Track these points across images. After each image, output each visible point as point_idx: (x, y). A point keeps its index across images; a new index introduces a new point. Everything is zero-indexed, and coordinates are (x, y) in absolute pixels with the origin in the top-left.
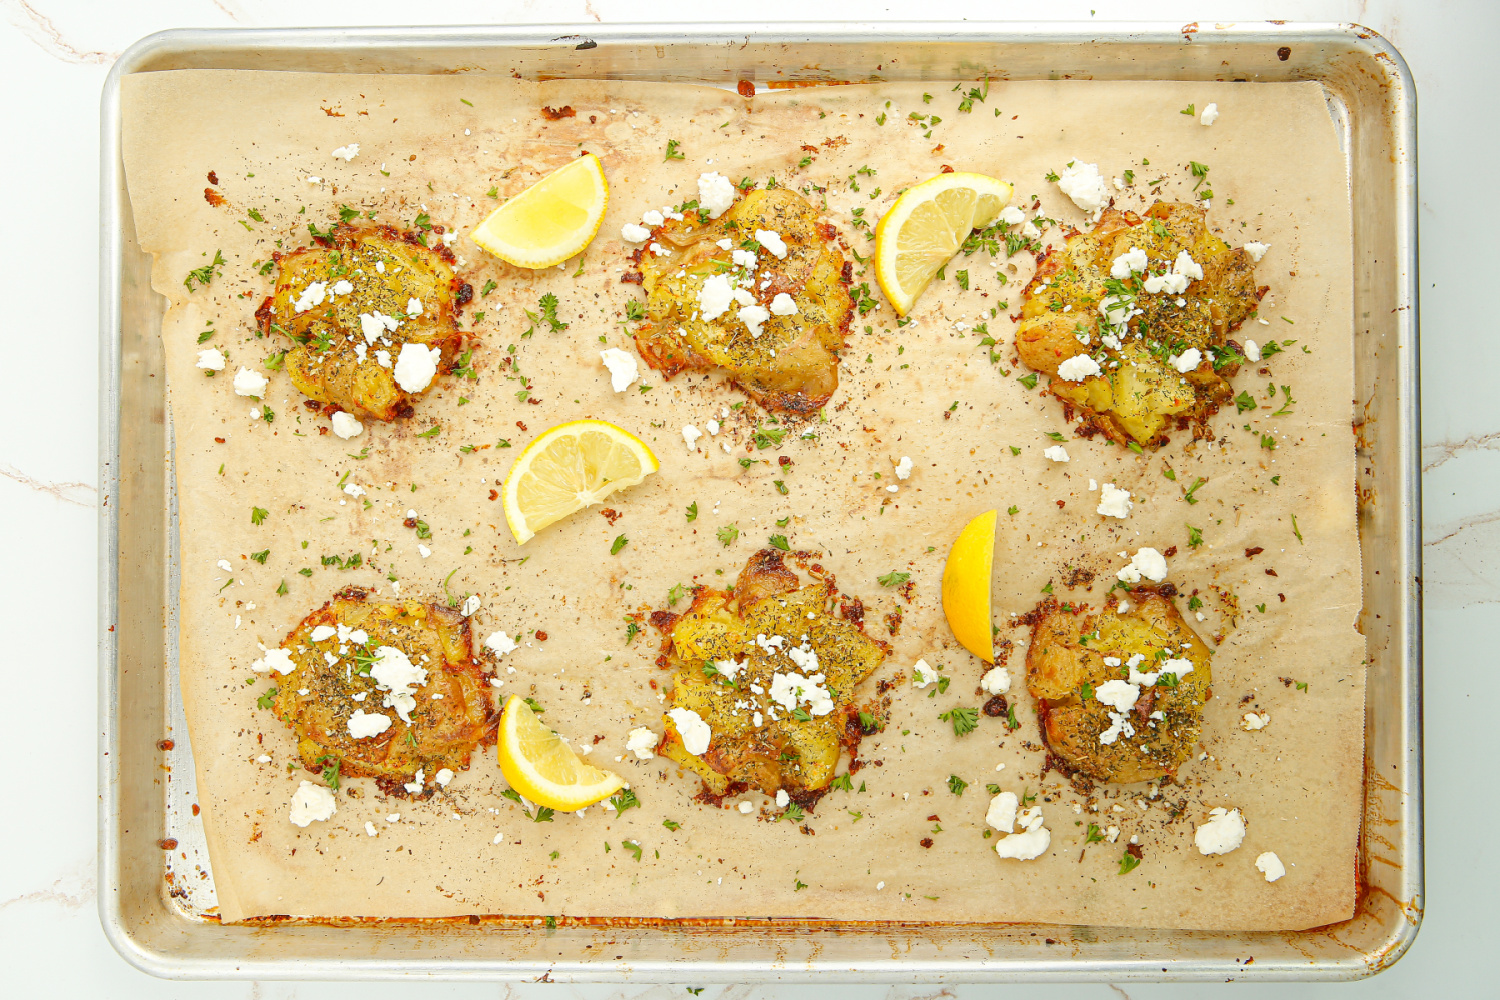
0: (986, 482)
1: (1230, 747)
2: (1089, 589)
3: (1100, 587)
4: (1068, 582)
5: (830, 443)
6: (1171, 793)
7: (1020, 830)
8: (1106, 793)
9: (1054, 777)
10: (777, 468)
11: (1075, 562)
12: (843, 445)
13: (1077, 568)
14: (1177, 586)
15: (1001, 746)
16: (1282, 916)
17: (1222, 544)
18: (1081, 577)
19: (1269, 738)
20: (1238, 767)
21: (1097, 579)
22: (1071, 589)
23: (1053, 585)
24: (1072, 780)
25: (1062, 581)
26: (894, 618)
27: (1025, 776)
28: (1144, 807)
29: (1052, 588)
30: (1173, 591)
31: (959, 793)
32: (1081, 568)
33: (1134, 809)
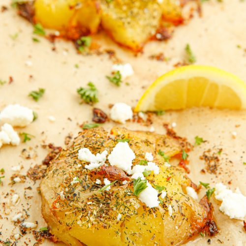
2: (203, 171)
3: (207, 178)
4: (207, 154)
6: (28, 241)
8: (30, 188)
9: (43, 155)
11: (225, 156)
13: (220, 158)
14: (217, 237)
15: (69, 119)
18: (212, 163)
21: (213, 176)
22: (201, 159)
23: (202, 144)
24: (40, 166)
25: (207, 150)
26: (162, 57)
27: (45, 135)
28: (15, 218)
29: (199, 144)
30: (212, 235)
31: (31, 97)
32: (220, 162)
33: (14, 211)
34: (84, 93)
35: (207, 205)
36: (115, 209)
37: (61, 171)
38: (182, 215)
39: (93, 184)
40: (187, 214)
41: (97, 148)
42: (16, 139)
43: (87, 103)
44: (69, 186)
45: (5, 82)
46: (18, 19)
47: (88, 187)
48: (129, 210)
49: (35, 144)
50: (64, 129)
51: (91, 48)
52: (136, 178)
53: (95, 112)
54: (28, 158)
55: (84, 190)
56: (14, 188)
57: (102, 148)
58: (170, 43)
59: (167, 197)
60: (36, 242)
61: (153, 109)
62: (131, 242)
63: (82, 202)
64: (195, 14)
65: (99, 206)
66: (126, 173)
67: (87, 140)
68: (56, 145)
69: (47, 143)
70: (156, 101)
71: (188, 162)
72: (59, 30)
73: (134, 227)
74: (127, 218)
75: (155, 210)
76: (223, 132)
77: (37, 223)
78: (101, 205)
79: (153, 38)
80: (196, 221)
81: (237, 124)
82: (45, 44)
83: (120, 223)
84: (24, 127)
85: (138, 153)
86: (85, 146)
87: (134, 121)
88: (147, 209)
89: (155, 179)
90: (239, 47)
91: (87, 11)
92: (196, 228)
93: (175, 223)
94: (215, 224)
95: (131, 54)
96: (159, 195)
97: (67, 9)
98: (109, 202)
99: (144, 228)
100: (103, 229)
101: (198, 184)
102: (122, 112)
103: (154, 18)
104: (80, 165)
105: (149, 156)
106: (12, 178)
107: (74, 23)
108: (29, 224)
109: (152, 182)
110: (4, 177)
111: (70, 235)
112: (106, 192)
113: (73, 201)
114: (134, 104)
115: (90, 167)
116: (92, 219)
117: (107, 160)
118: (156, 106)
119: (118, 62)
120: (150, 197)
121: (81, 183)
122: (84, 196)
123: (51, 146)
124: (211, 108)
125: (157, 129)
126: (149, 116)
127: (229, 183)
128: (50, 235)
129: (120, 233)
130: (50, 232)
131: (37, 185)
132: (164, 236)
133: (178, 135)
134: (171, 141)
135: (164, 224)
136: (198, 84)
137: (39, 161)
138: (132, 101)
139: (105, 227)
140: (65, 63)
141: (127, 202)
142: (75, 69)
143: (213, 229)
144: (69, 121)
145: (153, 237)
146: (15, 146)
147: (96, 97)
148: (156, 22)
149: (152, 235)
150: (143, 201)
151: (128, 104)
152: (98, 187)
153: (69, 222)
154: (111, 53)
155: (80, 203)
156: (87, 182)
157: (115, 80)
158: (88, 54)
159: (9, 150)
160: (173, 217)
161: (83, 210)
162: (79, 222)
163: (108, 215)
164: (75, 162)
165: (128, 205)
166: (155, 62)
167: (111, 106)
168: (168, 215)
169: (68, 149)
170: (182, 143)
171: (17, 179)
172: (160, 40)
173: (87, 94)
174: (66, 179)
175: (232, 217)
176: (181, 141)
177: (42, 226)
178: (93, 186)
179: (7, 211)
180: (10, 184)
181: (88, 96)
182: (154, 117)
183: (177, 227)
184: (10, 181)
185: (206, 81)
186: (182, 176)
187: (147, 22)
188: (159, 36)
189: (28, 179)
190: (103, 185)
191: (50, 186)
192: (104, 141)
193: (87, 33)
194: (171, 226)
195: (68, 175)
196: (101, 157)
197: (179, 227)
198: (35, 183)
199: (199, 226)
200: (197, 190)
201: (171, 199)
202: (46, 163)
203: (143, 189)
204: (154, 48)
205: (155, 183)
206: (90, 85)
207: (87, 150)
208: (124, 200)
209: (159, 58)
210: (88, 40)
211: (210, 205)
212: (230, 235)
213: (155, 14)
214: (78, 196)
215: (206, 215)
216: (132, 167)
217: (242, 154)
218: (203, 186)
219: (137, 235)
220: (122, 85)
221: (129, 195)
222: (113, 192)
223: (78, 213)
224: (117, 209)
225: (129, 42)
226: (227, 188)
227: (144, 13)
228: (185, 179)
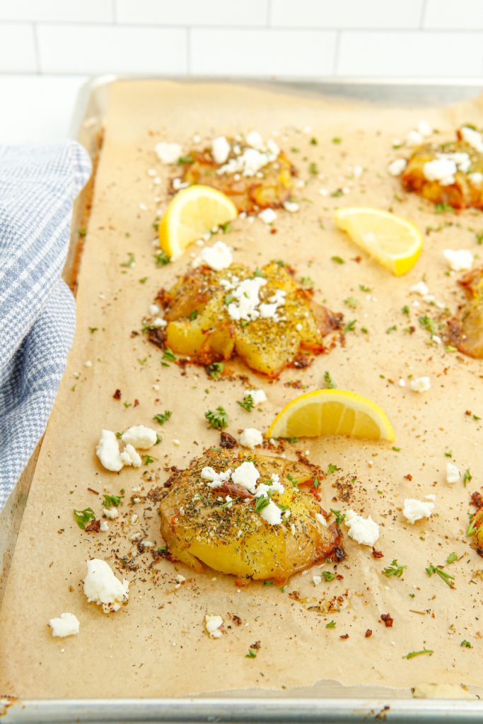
0: (418, 437)
1: (189, 603)
2: (335, 499)
3: (339, 506)
4: (340, 482)
5: (431, 352)
6: (145, 560)
7: (122, 447)
8: (149, 509)
9: (165, 477)
10: (407, 326)
11: (358, 485)
12: (430, 359)
13: (353, 486)
14: (345, 563)
15: (195, 443)
16: (14, 623)
17: (390, 598)
18: (345, 491)
19: (196, 639)
20: (167, 607)
21: (346, 504)
22: (334, 486)
23: (336, 472)
24: (162, 488)
25: (340, 477)
26: (299, 385)
27: (168, 458)
28: (133, 537)
29: (333, 472)
30: (339, 560)
31: (156, 420)
32: (354, 490)
33: (132, 531)
34: (213, 416)
35: (336, 531)
36: (235, 525)
37: (183, 489)
38: (307, 536)
39: (215, 501)
40: (313, 536)
41: (221, 467)
42: (138, 460)
43: (216, 428)
44: (189, 503)
45: (130, 405)
46: (148, 344)
47: (209, 503)
48: (250, 527)
49: (158, 467)
50: (189, 453)
51: (223, 374)
52: (259, 496)
53: (223, 437)
54: (150, 480)
55: (205, 506)
56: (133, 508)
57: (226, 467)
58: (309, 371)
59: (291, 516)
60: (153, 560)
61: (285, 435)
62: (251, 561)
63: (203, 518)
64: (338, 344)
65: (219, 522)
66: (250, 492)
67: (212, 459)
68: (179, 468)
69: (170, 466)
70: (288, 427)
71: (320, 491)
72: (191, 356)
73: (254, 545)
74: (247, 535)
75: (276, 527)
76: (359, 461)
77: (155, 543)
78: (222, 521)
79: (290, 366)
80: (322, 545)
81: (374, 452)
82: (174, 369)
83: (241, 539)
84: (147, 450)
85: (264, 474)
86: (210, 465)
87: (264, 447)
88: (270, 528)
89: (279, 498)
90: (382, 377)
91: (220, 335)
92: (323, 552)
93: (299, 543)
94: (343, 550)
95: (266, 381)
96: (282, 514)
97: (200, 333)
98: (230, 518)
99: (265, 547)
100: (222, 545)
101: (328, 512)
102: (252, 437)
103: (292, 345)
104: (202, 483)
105: (275, 477)
106: (132, 499)
107: (207, 348)
108: (147, 543)
109: (276, 501)
110: (123, 497)
111: (189, 553)
112: (227, 509)
113: (193, 517)
114: (266, 431)
115: (212, 485)
116: (212, 534)
117: (231, 479)
118: (288, 432)
119: (251, 387)
120: (273, 514)
121: (202, 500)
122: (205, 512)
123: (174, 469)
124: (348, 437)
125: (289, 456)
126: (281, 443)
127: (362, 511)
128: (169, 554)
129: (240, 551)
130: (168, 551)
131: (157, 506)
132: (286, 556)
133: (310, 463)
134: (302, 467)
135: (287, 543)
136: (333, 409)
137: (161, 483)
138: (264, 427)
139: (224, 543)
140: (195, 388)
141: (248, 518)
142: (205, 394)
143: (340, 555)
144: (195, 445)
145: (275, 557)
146: (137, 468)
147: (225, 421)
148: (294, 349)
149: (273, 553)
150: (265, 518)
151: (258, 429)
152: (219, 505)
153: (188, 538)
154: (243, 379)
155: (200, 519)
156: (209, 499)
157: (247, 405)
158: (219, 380)
159: (131, 472)
160: (296, 537)
161: (203, 526)
162: (198, 538)
163: (228, 531)
164: (197, 481)
165: (250, 521)
166: (291, 390)
167: (240, 432)
168: (291, 534)
169: (191, 469)
170: (315, 471)
171: (137, 500)
172: (298, 367)
173: (216, 417)
174: (187, 496)
175: (360, 542)
176: (313, 469)
177: (161, 546)
178: (214, 503)
179: (126, 529)
180: (129, 504)
181: (216, 420)
182: (286, 444)
183: (300, 549)
184: (130, 502)
185: (341, 405)
186: (310, 502)
187: (284, 348)
188: (296, 364)
189: (148, 500)
190: (225, 502)
191: (170, 504)
192: (229, 461)
193: (221, 358)
194: (294, 546)
195: (189, 493)
196: (224, 475)
197: (303, 548)
198: (155, 504)
199: (325, 551)
200: (327, 518)
201: (295, 519)
202: (168, 485)
203: (265, 506)
204: (291, 375)
205: (280, 503)
206: (220, 409)
207: (211, 469)
208: (246, 517)
209: (296, 385)
210: (221, 366)
211: (339, 531)
212: (357, 561)
213: (293, 341)
214: (198, 512)
215: (333, 540)
216: (256, 487)
217: (377, 483)
218: (333, 514)
219: (258, 554)
220: (254, 411)
221: (251, 512)
222: (234, 510)
223: (197, 529)
224: (238, 526)
225: (264, 369)
226: (358, 515)
227: (281, 339)
228: (313, 505)
